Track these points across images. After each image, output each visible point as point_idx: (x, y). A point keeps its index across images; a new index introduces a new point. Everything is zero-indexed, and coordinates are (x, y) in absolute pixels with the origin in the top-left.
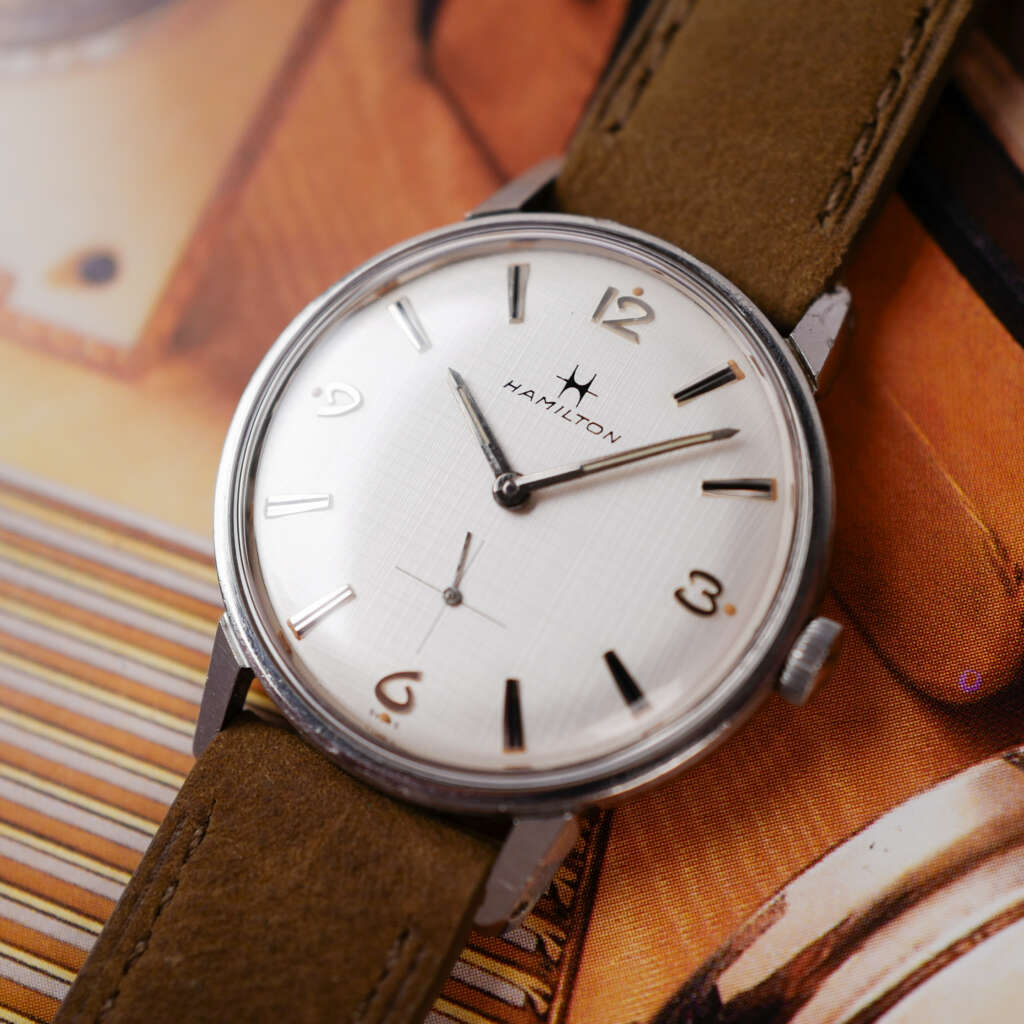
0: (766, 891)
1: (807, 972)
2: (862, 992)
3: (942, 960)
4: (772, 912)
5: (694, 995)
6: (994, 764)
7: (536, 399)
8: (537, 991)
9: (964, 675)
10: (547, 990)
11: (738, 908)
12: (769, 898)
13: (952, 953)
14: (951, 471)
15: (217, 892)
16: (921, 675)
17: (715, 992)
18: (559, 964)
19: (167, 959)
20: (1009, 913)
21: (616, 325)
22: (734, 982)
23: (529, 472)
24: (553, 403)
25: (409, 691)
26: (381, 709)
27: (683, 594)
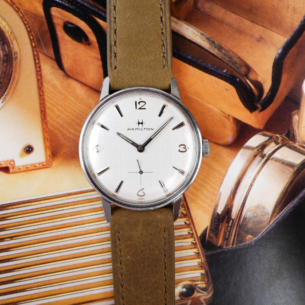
0: (216, 192)
1: (230, 202)
2: (241, 200)
3: (250, 187)
4: (219, 195)
5: (215, 216)
6: (242, 151)
7: (134, 129)
8: (189, 230)
9: (229, 138)
10: (190, 229)
11: (214, 198)
12: (218, 193)
13: (251, 185)
14: (207, 103)
15: (129, 243)
16: (222, 142)
17: (218, 214)
18: (190, 224)
19: (127, 258)
20: (257, 174)
21: (140, 109)
22: (220, 210)
23: (141, 142)
24: (138, 129)
25: (143, 192)
26: (140, 198)
27: (180, 150)
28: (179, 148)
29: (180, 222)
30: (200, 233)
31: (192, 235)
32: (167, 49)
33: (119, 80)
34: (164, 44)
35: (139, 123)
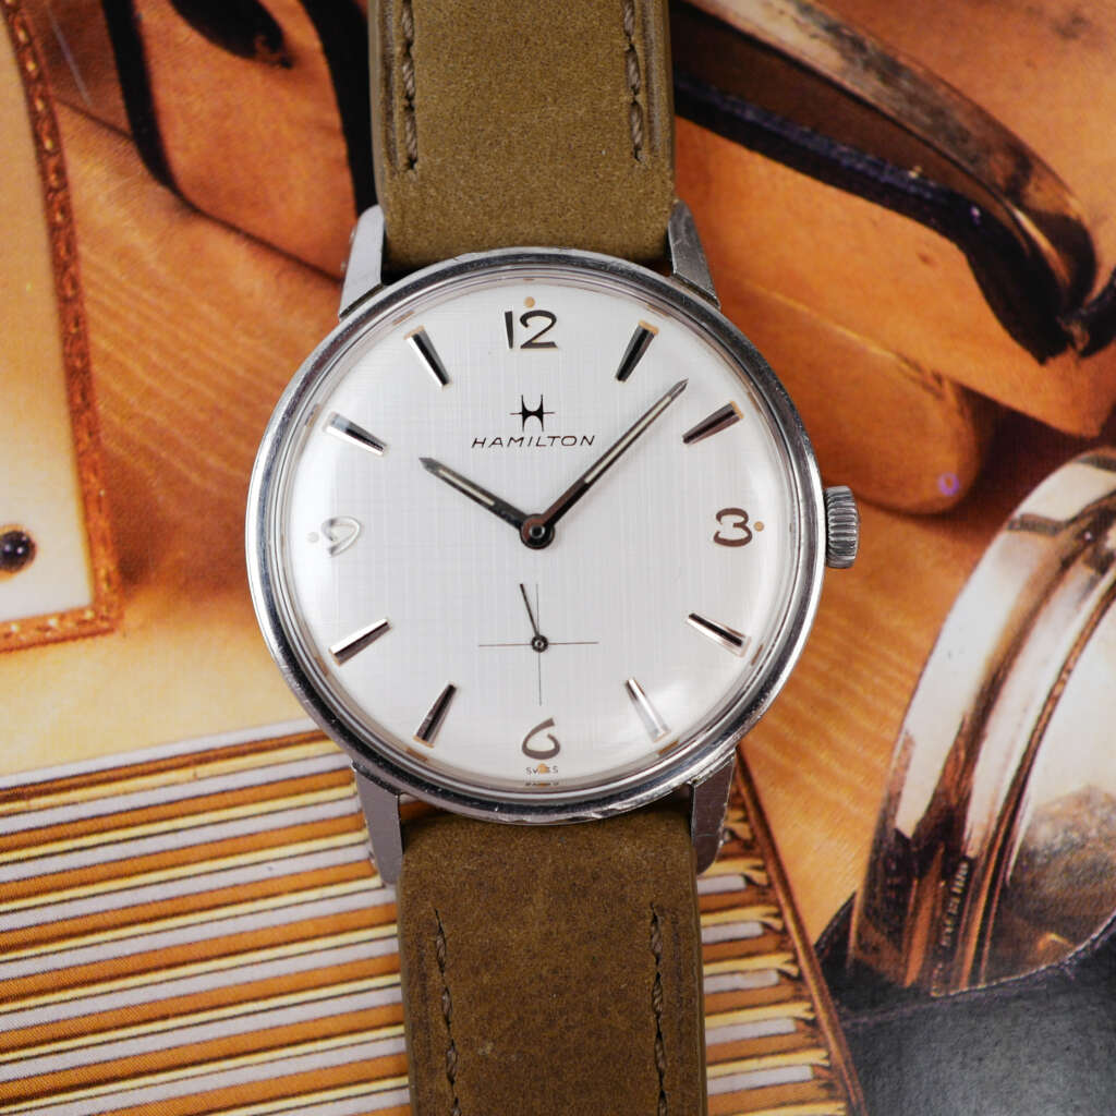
0: (889, 735)
1: (957, 777)
2: (1005, 767)
3: (1049, 708)
4: (905, 748)
5: (885, 846)
6: (1003, 539)
7: (505, 442)
8: (768, 915)
9: (942, 482)
10: (773, 910)
11: (879, 761)
12: (897, 740)
13: (1053, 699)
14: (839, 322)
15: (486, 979)
16: (910, 500)
17: (899, 835)
18: (770, 885)
19: (480, 1051)
20: (1076, 645)
21: (529, 345)
22: (908, 819)
23: (534, 502)
24: (522, 439)
25: (552, 738)
26: (535, 763)
27: (720, 536)
28: (716, 526)
29: (723, 876)
30: (816, 928)
31: (778, 939)
32: (648, 70)
33: (429, 217)
34: (632, 48)
35: (526, 414)
